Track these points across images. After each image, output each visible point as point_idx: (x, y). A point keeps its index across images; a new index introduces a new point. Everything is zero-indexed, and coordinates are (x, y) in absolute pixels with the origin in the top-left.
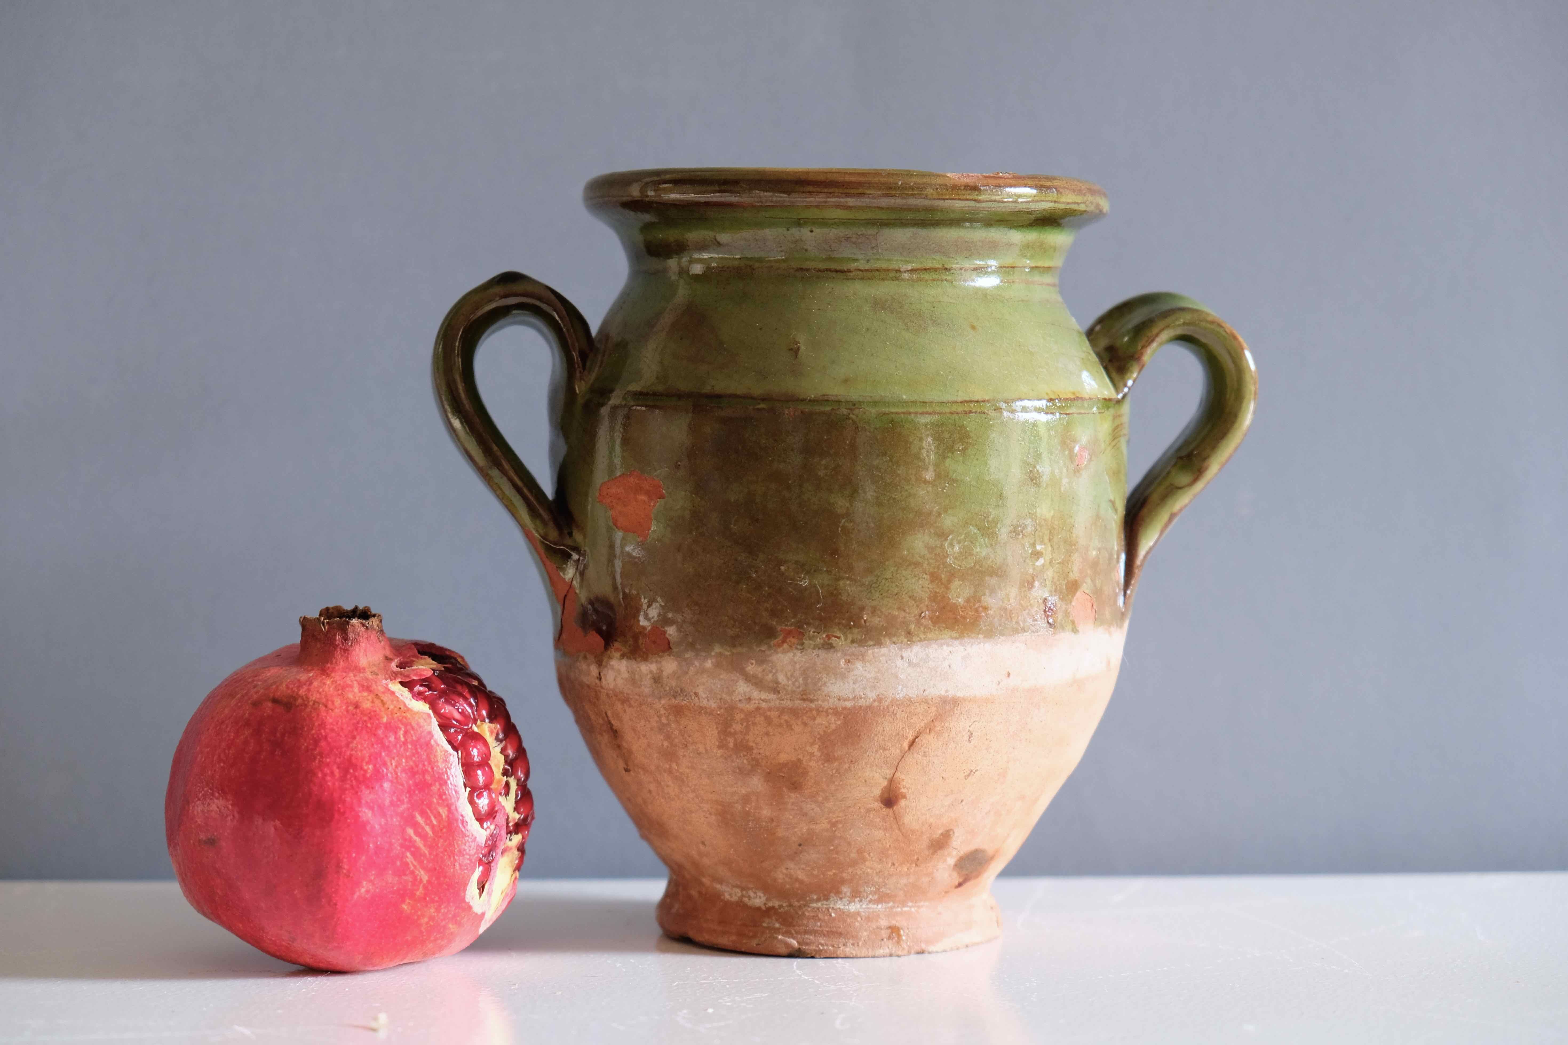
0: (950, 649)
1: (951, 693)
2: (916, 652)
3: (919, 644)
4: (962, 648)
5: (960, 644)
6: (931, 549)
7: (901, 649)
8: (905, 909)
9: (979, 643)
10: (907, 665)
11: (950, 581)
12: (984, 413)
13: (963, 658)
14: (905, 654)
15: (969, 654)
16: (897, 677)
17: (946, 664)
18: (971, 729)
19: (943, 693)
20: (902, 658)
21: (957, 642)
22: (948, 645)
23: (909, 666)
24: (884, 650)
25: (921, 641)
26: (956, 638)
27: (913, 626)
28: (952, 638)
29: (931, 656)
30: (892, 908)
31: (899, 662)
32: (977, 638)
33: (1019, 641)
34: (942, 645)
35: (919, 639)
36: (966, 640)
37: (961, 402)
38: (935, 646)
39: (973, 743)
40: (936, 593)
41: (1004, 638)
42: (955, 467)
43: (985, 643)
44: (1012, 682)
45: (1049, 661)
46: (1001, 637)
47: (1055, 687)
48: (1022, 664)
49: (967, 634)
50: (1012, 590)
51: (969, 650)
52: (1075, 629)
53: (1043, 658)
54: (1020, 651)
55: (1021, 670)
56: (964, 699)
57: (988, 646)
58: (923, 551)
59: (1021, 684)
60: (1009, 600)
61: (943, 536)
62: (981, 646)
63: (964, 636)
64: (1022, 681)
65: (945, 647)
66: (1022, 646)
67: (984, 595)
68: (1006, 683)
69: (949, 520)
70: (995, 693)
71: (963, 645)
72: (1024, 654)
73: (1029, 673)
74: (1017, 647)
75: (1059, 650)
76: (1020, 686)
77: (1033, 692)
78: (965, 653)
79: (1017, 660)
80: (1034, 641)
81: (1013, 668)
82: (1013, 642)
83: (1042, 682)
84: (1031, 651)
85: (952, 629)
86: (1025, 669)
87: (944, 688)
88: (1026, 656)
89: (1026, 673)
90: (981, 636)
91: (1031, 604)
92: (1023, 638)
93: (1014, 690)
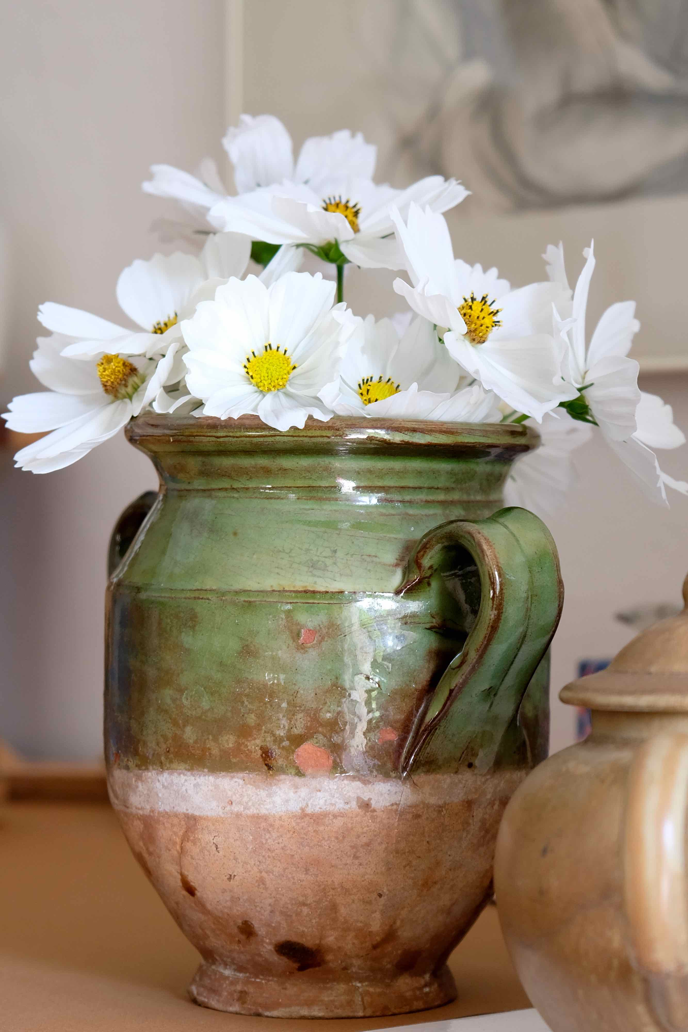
0: (185, 777)
1: (190, 812)
2: (165, 777)
3: (167, 771)
4: (193, 778)
5: (192, 774)
6: (174, 700)
7: (157, 774)
8: (258, 980)
9: (205, 776)
10: (162, 787)
11: (184, 726)
12: (208, 599)
13: (194, 785)
14: (160, 778)
15: (198, 782)
16: (158, 795)
17: (184, 789)
18: (215, 841)
19: (185, 811)
20: (159, 781)
21: (189, 773)
22: (184, 775)
23: (163, 787)
24: (150, 774)
25: (167, 769)
26: (189, 770)
27: (163, 758)
28: (186, 770)
30: (248, 977)
31: (158, 784)
32: (203, 772)
33: (238, 777)
34: (179, 774)
35: (166, 768)
36: (195, 772)
37: (195, 590)
38: (176, 774)
39: (221, 853)
40: (176, 734)
41: (223, 774)
42: (187, 639)
43: (209, 776)
44: (236, 808)
45: (269, 795)
46: (221, 772)
47: (280, 817)
48: (242, 795)
49: (196, 767)
50: (231, 737)
51: (198, 780)
52: (300, 773)
53: (263, 794)
54: (239, 785)
55: (242, 800)
56: (201, 817)
57: (211, 778)
58: (169, 701)
59: (244, 811)
60: (228, 745)
61: (181, 691)
62: (207, 777)
63: (194, 769)
64: (245, 808)
65: (182, 775)
66: (241, 782)
67: (208, 739)
68: (229, 809)
69: (185, 679)
70: (223, 816)
71: (194, 776)
72: (243, 788)
73: (250, 804)
74: (236, 782)
75: (280, 789)
76: (243, 813)
77: (257, 819)
78: (195, 782)
79: (237, 792)
80: (251, 778)
81: (234, 798)
82: (232, 777)
83: (263, 811)
84: (249, 786)
85: (186, 763)
86: (245, 799)
87: (185, 808)
88: (244, 790)
89: (247, 803)
90: (206, 770)
91: (248, 750)
92: (241, 775)
93: (238, 816)
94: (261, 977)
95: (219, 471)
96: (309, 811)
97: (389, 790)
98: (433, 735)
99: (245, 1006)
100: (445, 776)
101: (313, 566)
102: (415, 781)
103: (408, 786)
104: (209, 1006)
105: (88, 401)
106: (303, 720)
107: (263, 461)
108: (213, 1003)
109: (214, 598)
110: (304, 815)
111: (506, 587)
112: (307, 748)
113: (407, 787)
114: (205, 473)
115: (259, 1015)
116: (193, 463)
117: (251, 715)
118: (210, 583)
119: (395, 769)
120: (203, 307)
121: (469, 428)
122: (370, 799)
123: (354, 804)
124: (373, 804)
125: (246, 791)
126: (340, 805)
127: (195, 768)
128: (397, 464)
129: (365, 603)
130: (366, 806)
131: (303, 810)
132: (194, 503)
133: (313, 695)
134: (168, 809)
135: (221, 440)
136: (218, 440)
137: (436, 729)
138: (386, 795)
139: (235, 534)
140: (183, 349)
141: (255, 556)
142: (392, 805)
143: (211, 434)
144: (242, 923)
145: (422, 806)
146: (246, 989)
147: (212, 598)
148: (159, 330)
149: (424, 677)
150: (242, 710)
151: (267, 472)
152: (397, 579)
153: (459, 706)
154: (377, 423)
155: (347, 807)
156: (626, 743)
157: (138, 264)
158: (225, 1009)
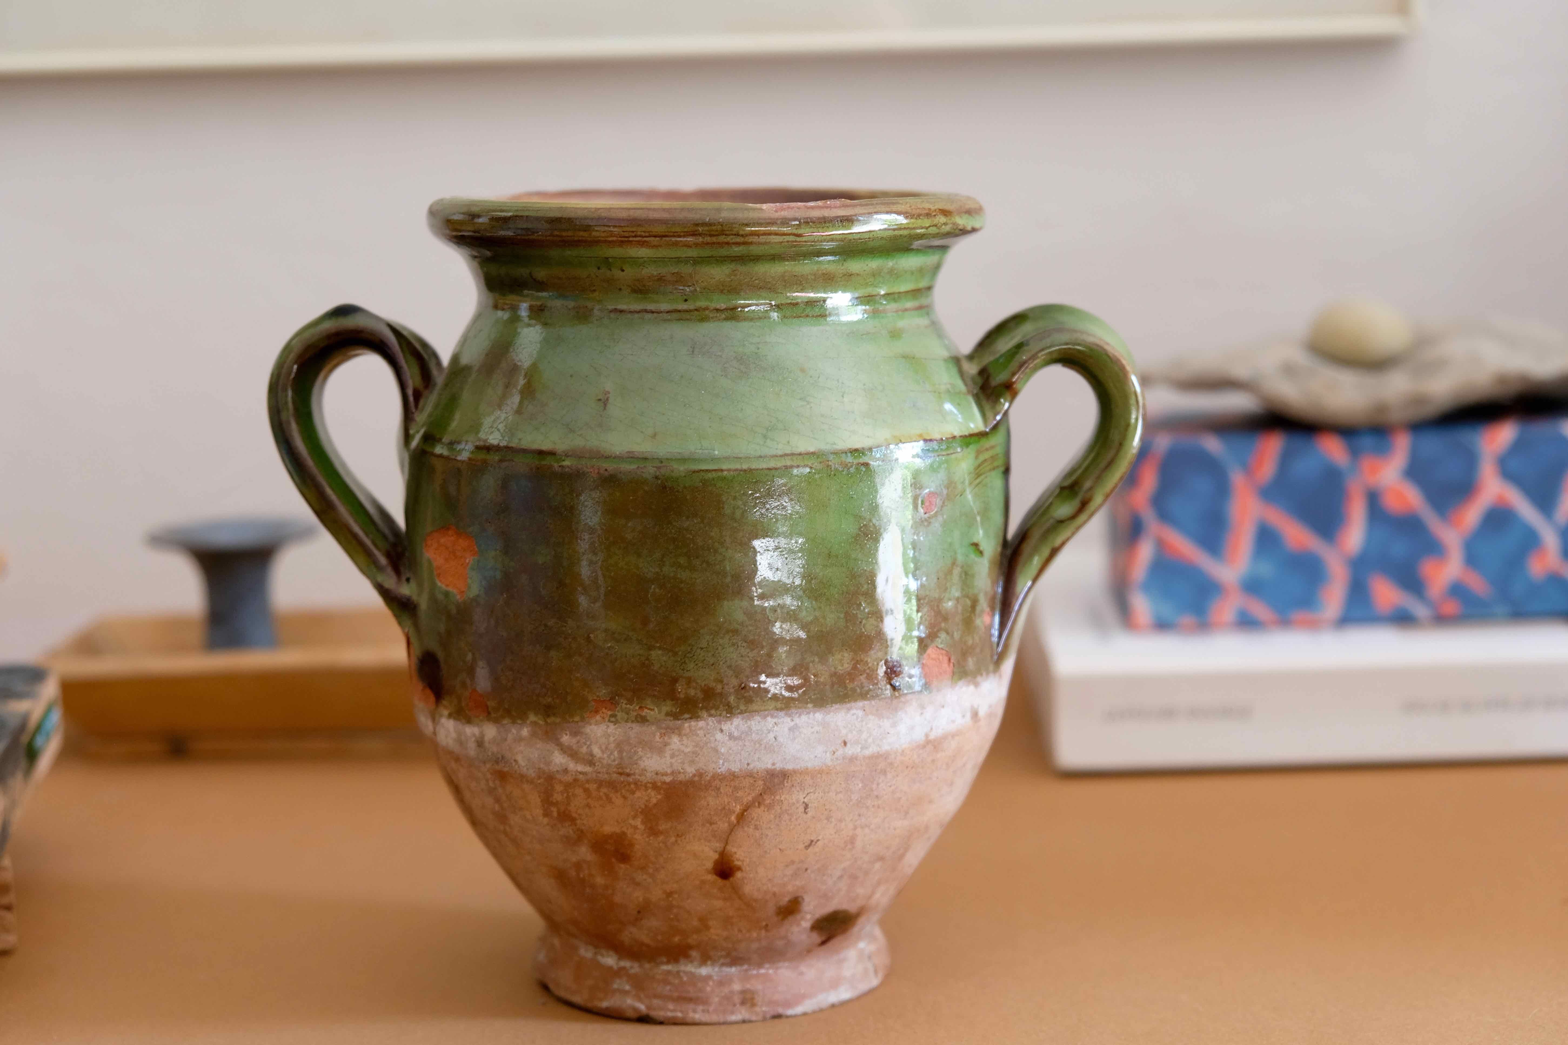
0: (775, 720)
1: (779, 766)
2: (736, 724)
3: (740, 716)
4: (788, 719)
5: (786, 714)
6: (750, 615)
7: (719, 722)
8: (762, 971)
9: (808, 713)
10: (727, 738)
11: (772, 649)
13: (790, 729)
14: (726, 726)
15: (796, 724)
16: (716, 751)
17: (771, 736)
18: (806, 800)
19: (769, 766)
20: (722, 731)
21: (782, 714)
22: (772, 716)
23: (730, 739)
24: (701, 724)
25: (741, 713)
26: (781, 709)
27: (732, 699)
29: (754, 729)
30: (746, 970)
31: (719, 736)
32: (805, 708)
33: (855, 709)
34: (765, 717)
35: (739, 711)
37: (781, 456)
38: (757, 718)
39: (810, 814)
40: (754, 661)
41: (837, 706)
43: (815, 713)
44: (850, 751)
45: (894, 725)
46: (834, 705)
47: (903, 751)
48: (860, 732)
50: (846, 655)
51: (797, 720)
52: (925, 688)
53: (886, 723)
54: (857, 718)
55: (860, 737)
56: (795, 772)
57: (819, 716)
58: (742, 617)
59: (861, 752)
60: (843, 666)
62: (811, 715)
63: (790, 707)
64: (862, 748)
65: (769, 719)
66: (860, 713)
67: (813, 662)
68: (842, 752)
70: (830, 763)
71: (790, 716)
72: (862, 721)
73: (870, 740)
74: (853, 715)
75: (906, 715)
76: (859, 754)
77: (875, 759)
78: (792, 724)
79: (854, 727)
80: (874, 706)
81: (850, 736)
82: (849, 709)
83: (886, 747)
84: (870, 717)
86: (864, 736)
87: (770, 762)
88: (864, 723)
89: (866, 741)
90: (810, 705)
91: (869, 668)
92: (860, 704)
93: (852, 759)
95: (757, 281)
96: (932, 736)
106: (928, 616)
109: (816, 464)
110: (926, 743)
112: (931, 652)
115: (778, 1016)
117: (871, 620)
125: (866, 724)
126: (959, 721)
127: (792, 705)
130: (976, 716)
131: (927, 735)
133: (936, 580)
134: (735, 768)
138: (987, 697)
139: (803, 371)
141: (846, 400)
146: (748, 986)
147: (813, 464)
150: (859, 616)
158: (722, 1020)
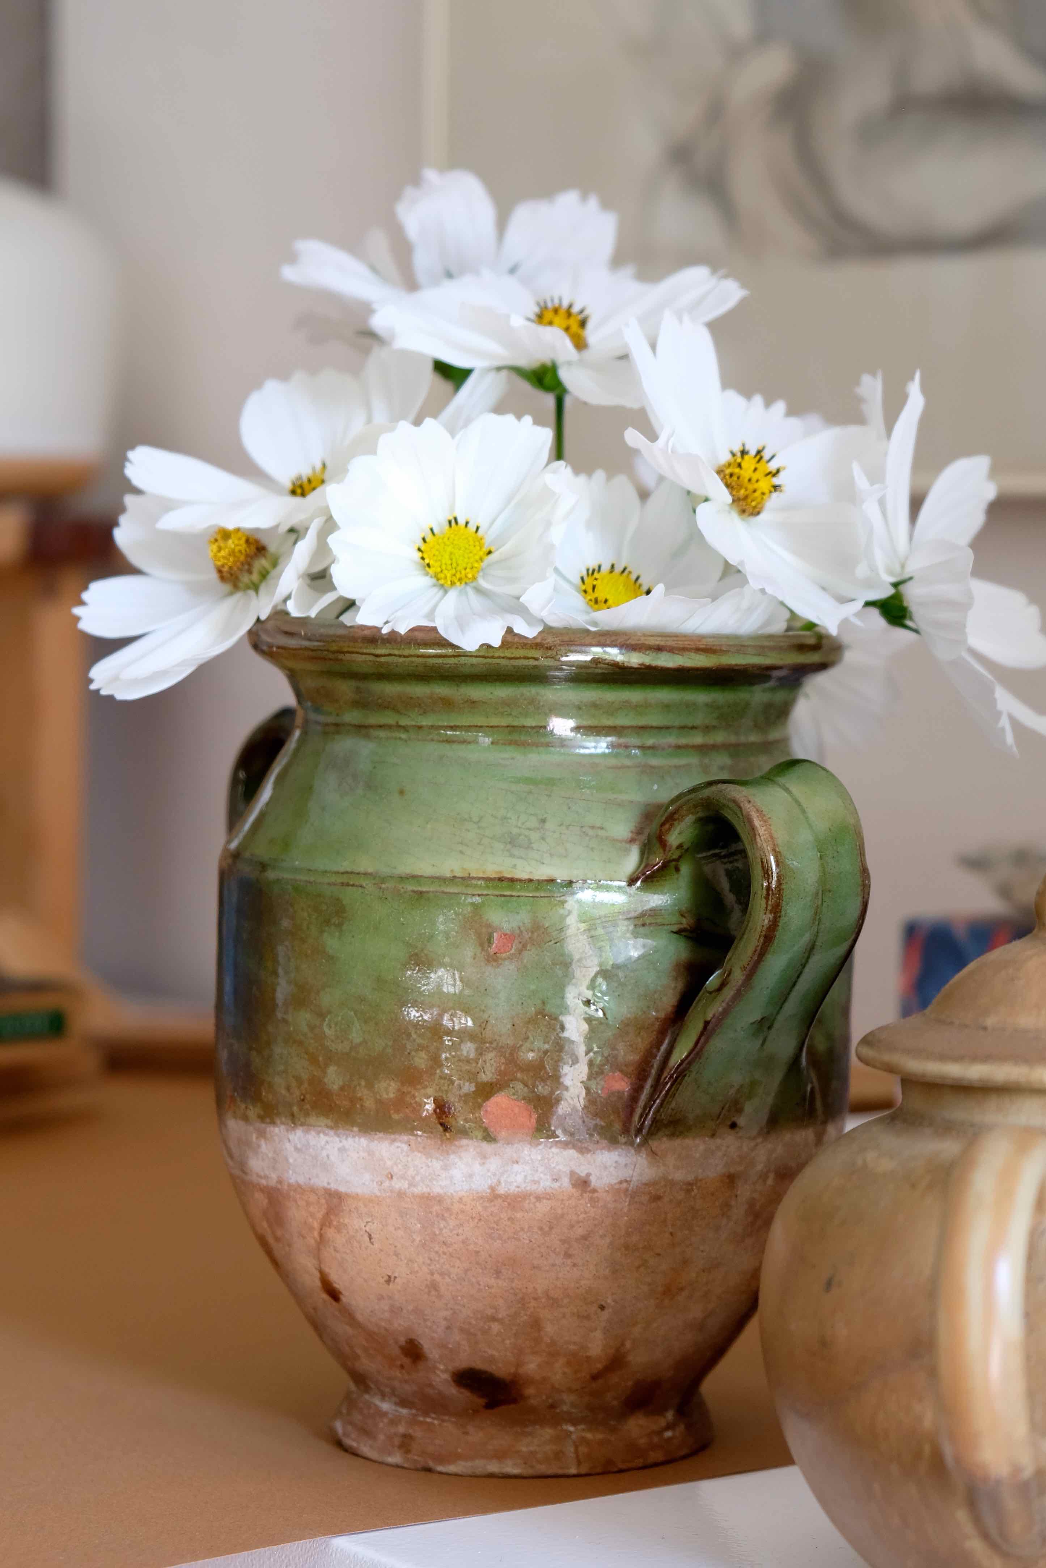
0: (327, 1138)
1: (333, 1186)
2: (298, 1136)
3: (301, 1128)
4: (337, 1139)
5: (336, 1134)
6: (312, 1028)
7: (288, 1131)
9: (354, 1137)
10: (293, 1149)
11: (327, 1065)
12: (361, 886)
13: (339, 1150)
14: (291, 1137)
15: (344, 1146)
16: (287, 1160)
17: (324, 1153)
18: (367, 1229)
19: (326, 1185)
20: (289, 1141)
21: (332, 1132)
22: (326, 1134)
23: (295, 1150)
24: (277, 1130)
25: (301, 1125)
26: (331, 1128)
27: (295, 1109)
28: (327, 1127)
29: (312, 1143)
30: (416, 1415)
31: (288, 1145)
32: (352, 1131)
33: (400, 1141)
34: (318, 1133)
35: (300, 1122)
36: (341, 1131)
37: (343, 873)
38: (313, 1133)
39: (377, 1245)
40: (314, 1075)
41: (381, 1135)
42: (331, 942)
43: (360, 1138)
44: (398, 1184)
45: (445, 1168)
46: (378, 1133)
47: (461, 1198)
48: (406, 1166)
49: (342, 1125)
50: (392, 1084)
51: (344, 1142)
52: (489, 1137)
53: (436, 1165)
54: (402, 1151)
55: (406, 1172)
56: (347, 1195)
57: (363, 1141)
58: (305, 1029)
59: (409, 1188)
60: (387, 1094)
61: (322, 1015)
62: (357, 1139)
63: (339, 1127)
64: (411, 1185)
65: (322, 1135)
66: (405, 1147)
67: (359, 1084)
68: (388, 1185)
69: (326, 999)
70: (378, 1194)
71: (338, 1136)
72: (408, 1156)
73: (418, 1178)
74: (398, 1147)
75: (460, 1158)
76: (407, 1191)
77: (427, 1200)
78: (340, 1145)
79: (399, 1161)
80: (419, 1143)
81: (395, 1169)
82: (394, 1141)
83: (437, 1190)
84: (416, 1153)
85: (327, 1117)
86: (411, 1172)
87: (326, 1180)
88: (410, 1159)
89: (413, 1178)
90: (355, 1129)
91: (416, 1102)
92: (405, 1138)
93: (401, 1194)
94: (433, 1415)
95: (380, 701)
96: (501, 1190)
97: (616, 1162)
98: (680, 1084)
99: (410, 1456)
100: (697, 1141)
101: (512, 842)
102: (654, 1149)
103: (644, 1156)
104: (359, 1452)
105: (197, 590)
106: (495, 1062)
107: (442, 690)
108: (365, 1449)
109: (370, 885)
110: (494, 1196)
111: (785, 881)
112: (500, 1101)
113: (642, 1157)
114: (362, 703)
115: (429, 1470)
116: (345, 688)
117: (421, 1053)
118: (365, 864)
119: (626, 1131)
120: (359, 466)
121: (737, 644)
122: (588, 1175)
123: (566, 1182)
124: (594, 1182)
125: (412, 1160)
126: (546, 1183)
127: (340, 1125)
128: (634, 695)
129: (586, 896)
130: (582, 1184)
131: (492, 1189)
132: (344, 744)
133: (509, 1026)
134: (301, 1180)
135: (383, 659)
136: (378, 659)
137: (685, 1075)
138: (612, 1169)
139: (402, 792)
140: (330, 525)
141: (429, 826)
142: (621, 1182)
143: (368, 651)
144: (407, 1342)
145: (663, 1183)
146: (411, 1431)
147: (367, 884)
148: (300, 489)
149: (669, 1001)
150: (408, 1046)
151: (448, 704)
152: (631, 861)
153: (717, 1044)
154: (607, 637)
155: (556, 1185)
156: (948, 1129)
157: (272, 387)
158: (380, 1460)
